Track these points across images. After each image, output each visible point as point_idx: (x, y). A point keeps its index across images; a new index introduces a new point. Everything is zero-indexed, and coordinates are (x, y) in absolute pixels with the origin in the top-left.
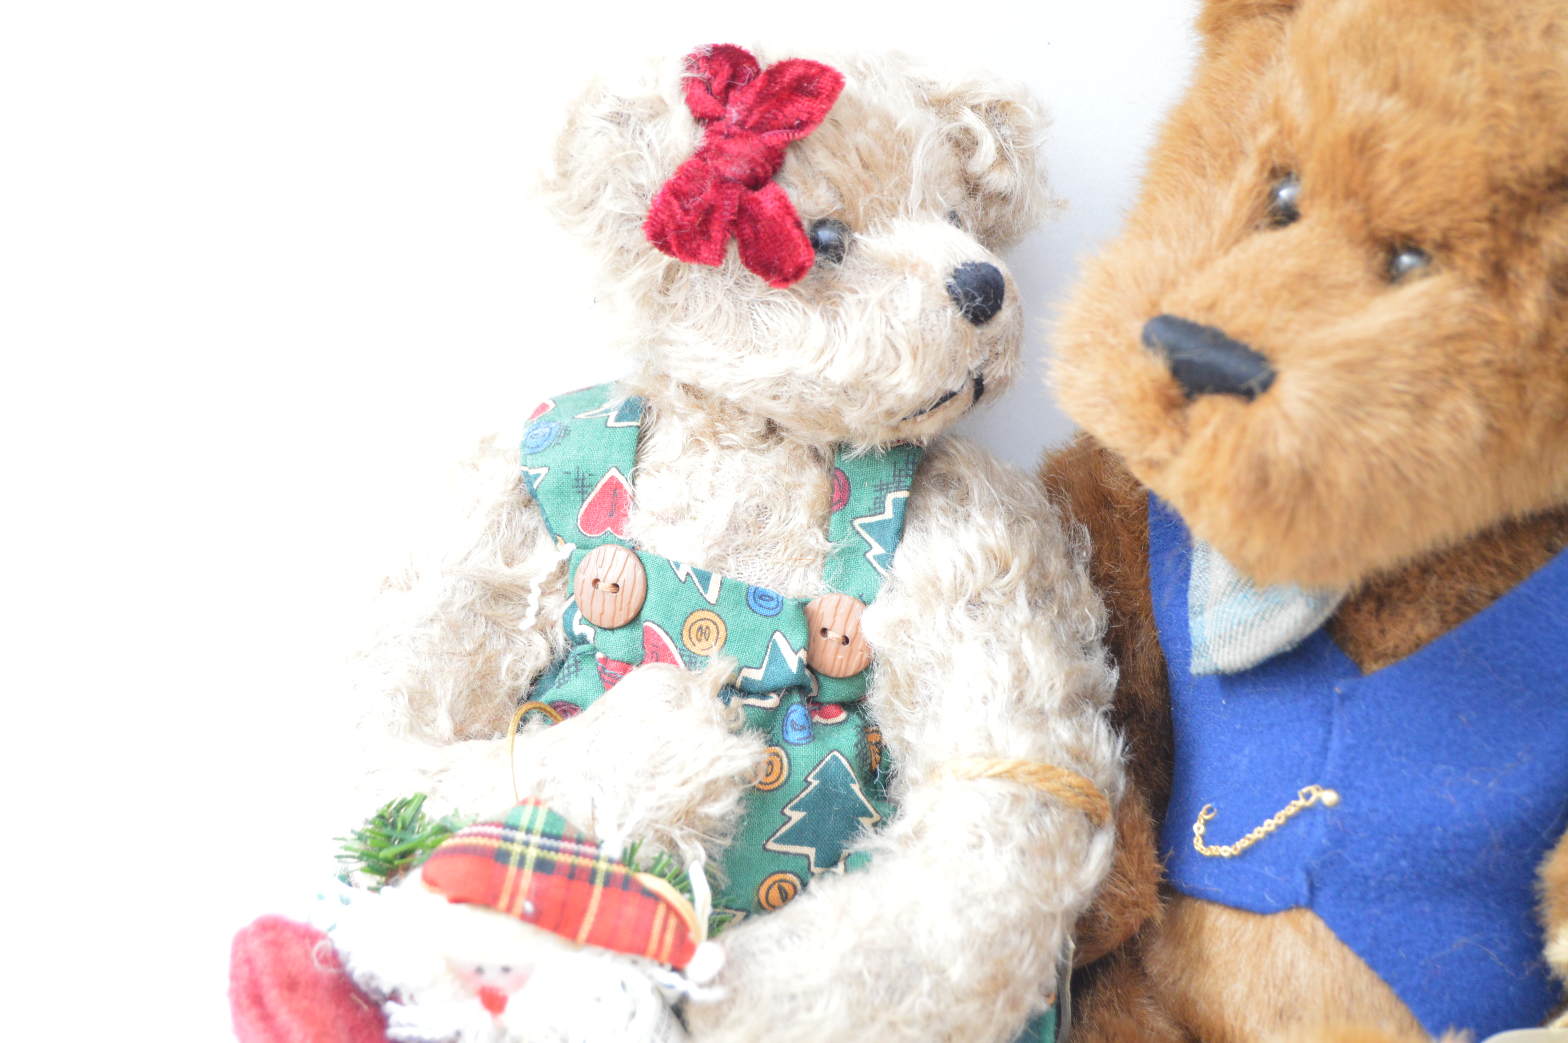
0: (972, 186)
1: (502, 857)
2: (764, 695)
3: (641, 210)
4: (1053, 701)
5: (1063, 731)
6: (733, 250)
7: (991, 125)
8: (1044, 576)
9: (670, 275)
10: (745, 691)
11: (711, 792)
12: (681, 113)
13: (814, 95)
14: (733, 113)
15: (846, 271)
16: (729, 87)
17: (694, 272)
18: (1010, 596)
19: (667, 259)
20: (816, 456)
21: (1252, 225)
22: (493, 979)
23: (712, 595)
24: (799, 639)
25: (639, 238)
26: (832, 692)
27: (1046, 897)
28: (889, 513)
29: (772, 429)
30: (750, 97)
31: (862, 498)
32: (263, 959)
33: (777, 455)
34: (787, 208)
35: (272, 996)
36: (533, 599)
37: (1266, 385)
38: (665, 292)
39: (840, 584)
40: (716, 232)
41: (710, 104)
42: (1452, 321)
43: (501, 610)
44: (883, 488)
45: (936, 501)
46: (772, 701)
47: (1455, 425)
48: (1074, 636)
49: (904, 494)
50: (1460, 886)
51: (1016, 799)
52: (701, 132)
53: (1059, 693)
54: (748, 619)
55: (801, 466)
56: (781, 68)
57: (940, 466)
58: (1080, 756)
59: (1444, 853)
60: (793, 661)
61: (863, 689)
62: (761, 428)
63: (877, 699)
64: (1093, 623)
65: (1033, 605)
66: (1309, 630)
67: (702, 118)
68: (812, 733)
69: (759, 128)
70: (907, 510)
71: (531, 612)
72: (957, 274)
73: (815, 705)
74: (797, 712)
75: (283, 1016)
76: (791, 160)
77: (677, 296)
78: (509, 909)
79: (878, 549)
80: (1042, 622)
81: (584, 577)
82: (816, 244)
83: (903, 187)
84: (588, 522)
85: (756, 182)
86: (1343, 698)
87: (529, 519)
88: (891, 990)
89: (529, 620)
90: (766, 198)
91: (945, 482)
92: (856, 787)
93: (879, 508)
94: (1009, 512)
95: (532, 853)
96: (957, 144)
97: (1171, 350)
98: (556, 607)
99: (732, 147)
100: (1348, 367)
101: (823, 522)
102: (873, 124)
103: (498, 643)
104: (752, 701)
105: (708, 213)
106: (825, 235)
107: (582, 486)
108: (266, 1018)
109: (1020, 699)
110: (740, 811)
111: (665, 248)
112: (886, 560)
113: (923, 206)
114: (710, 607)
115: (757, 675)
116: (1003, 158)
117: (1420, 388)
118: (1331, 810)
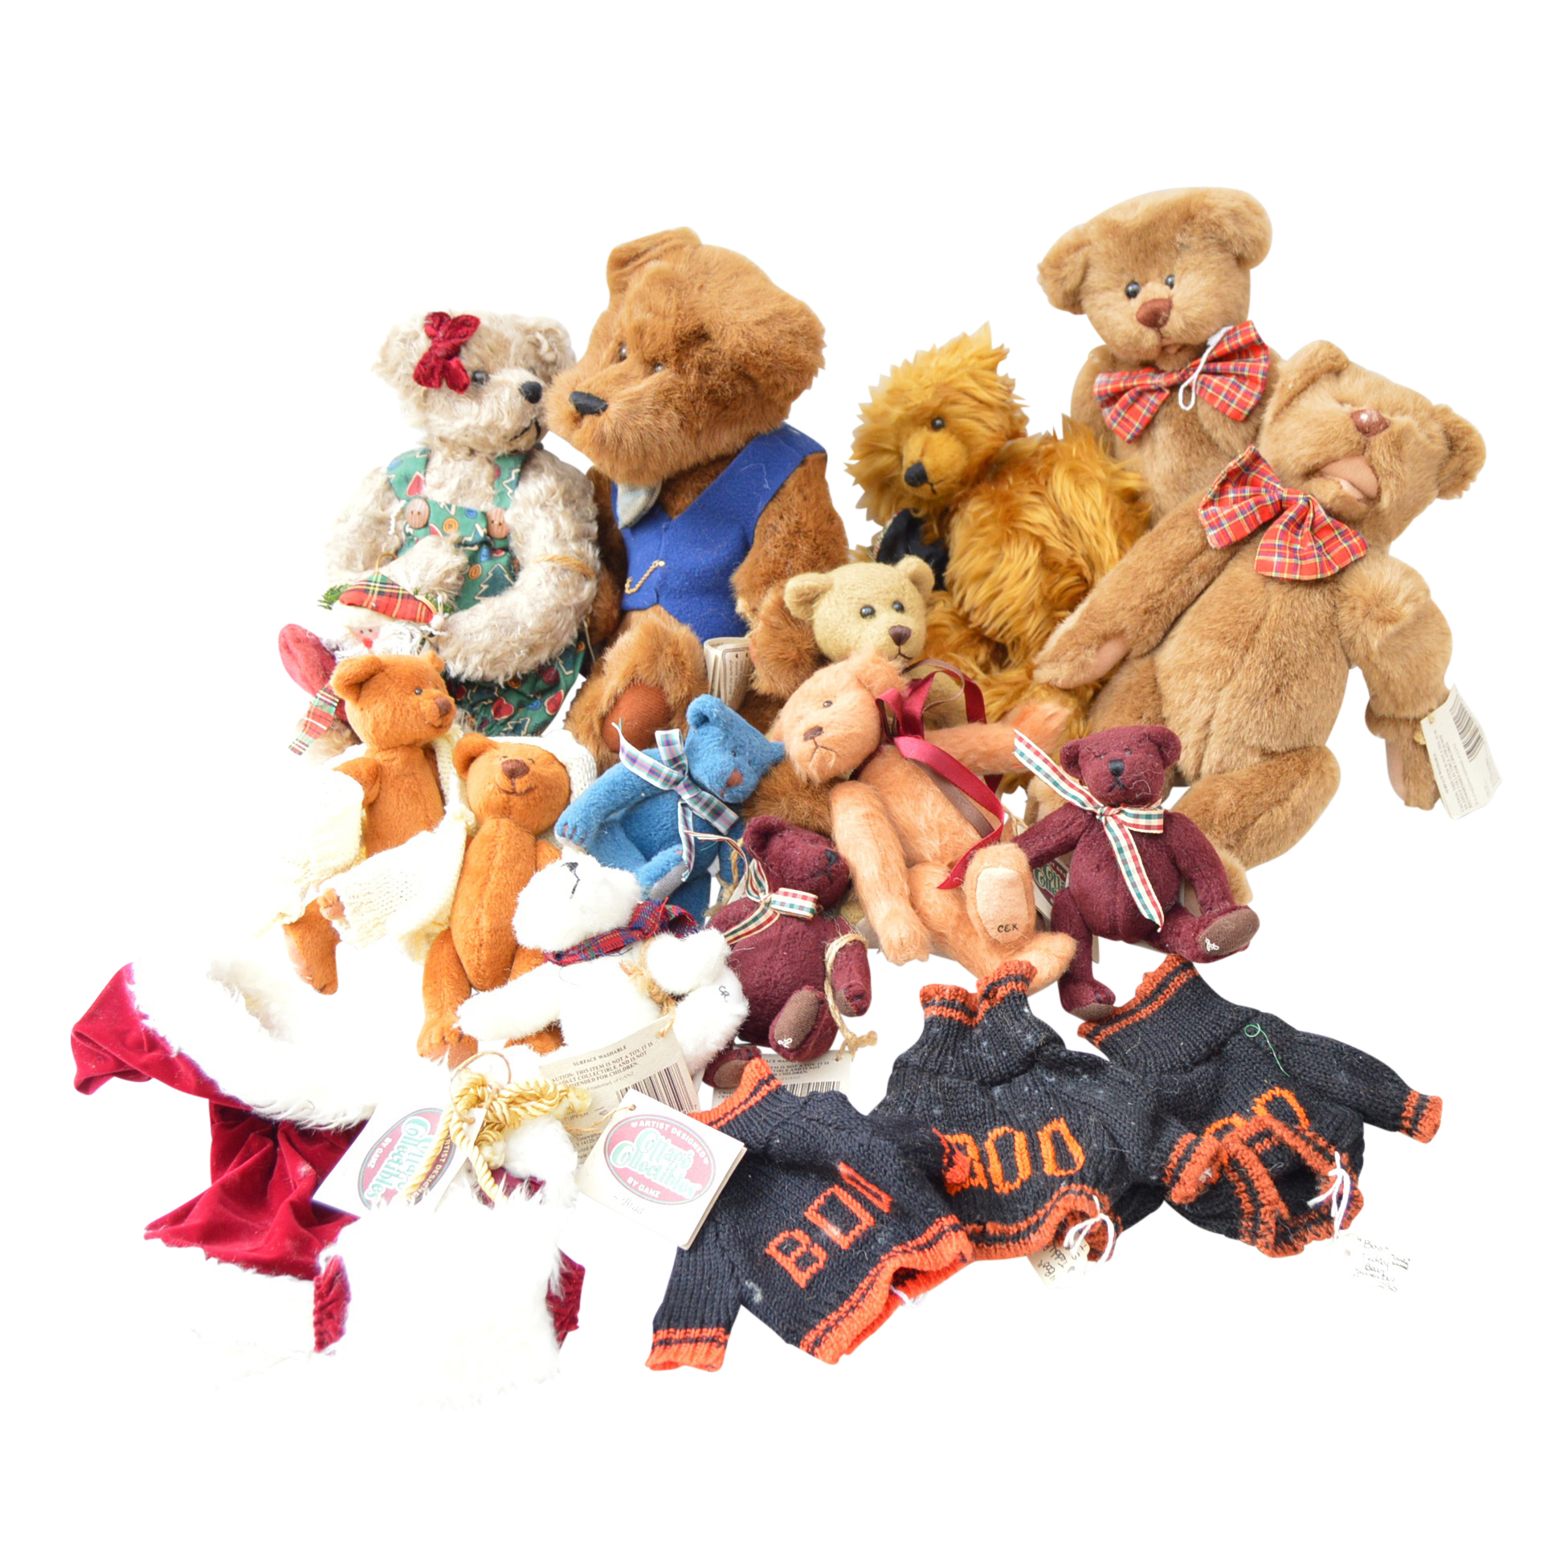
0: (539, 358)
1: (366, 591)
2: (472, 545)
3: (412, 371)
4: (569, 537)
5: (574, 547)
6: (444, 383)
7: (547, 338)
8: (571, 496)
9: (426, 395)
10: (466, 545)
11: (448, 574)
12: (423, 335)
13: (470, 326)
14: (441, 334)
15: (485, 387)
16: (439, 325)
17: (433, 392)
18: (556, 502)
19: (424, 388)
20: (489, 461)
21: (612, 361)
22: (367, 635)
23: (453, 512)
24: (484, 524)
25: (412, 382)
26: (499, 544)
27: (565, 600)
28: (513, 477)
29: (472, 452)
30: (446, 328)
31: (505, 474)
32: (288, 635)
33: (475, 461)
34: (460, 366)
35: (291, 645)
36: (393, 522)
37: (604, 409)
38: (425, 401)
39: (499, 505)
40: (436, 376)
41: (433, 332)
42: (667, 385)
43: (381, 528)
44: (511, 469)
45: (531, 474)
46: (475, 548)
47: (669, 419)
48: (583, 517)
49: (518, 470)
50: (708, 590)
51: (554, 569)
52: (430, 341)
53: (572, 533)
54: (466, 520)
55: (483, 465)
56: (458, 318)
57: (534, 461)
58: (581, 555)
59: (699, 578)
60: (482, 532)
61: (508, 543)
62: (468, 451)
63: (512, 544)
64: (591, 513)
65: (565, 505)
66: (651, 505)
67: (431, 336)
68: (490, 557)
69: (450, 338)
70: (520, 476)
71: (392, 528)
72: (524, 386)
73: (493, 551)
74: (485, 551)
75: (294, 650)
76: (463, 350)
77: (430, 403)
78: (367, 607)
79: (510, 491)
80: (568, 511)
81: (408, 511)
82: (475, 379)
83: (507, 358)
84: (410, 492)
85: (449, 357)
86: (666, 529)
87: (390, 495)
88: (506, 631)
89: (392, 532)
90: (453, 363)
91: (535, 467)
92: (507, 576)
93: (510, 476)
94: (558, 474)
95: (377, 589)
96: (533, 344)
97: (575, 401)
98: (401, 525)
99: (440, 345)
100: (631, 401)
101: (492, 484)
102: (494, 336)
103: (380, 539)
104: (468, 548)
105: (433, 369)
106: (478, 376)
107: (407, 480)
108: (290, 652)
109: (558, 535)
110: (460, 583)
111: (420, 383)
112: (512, 494)
113: (516, 364)
114: (451, 517)
115: (470, 539)
116: (551, 349)
117: (657, 407)
118: (662, 568)
